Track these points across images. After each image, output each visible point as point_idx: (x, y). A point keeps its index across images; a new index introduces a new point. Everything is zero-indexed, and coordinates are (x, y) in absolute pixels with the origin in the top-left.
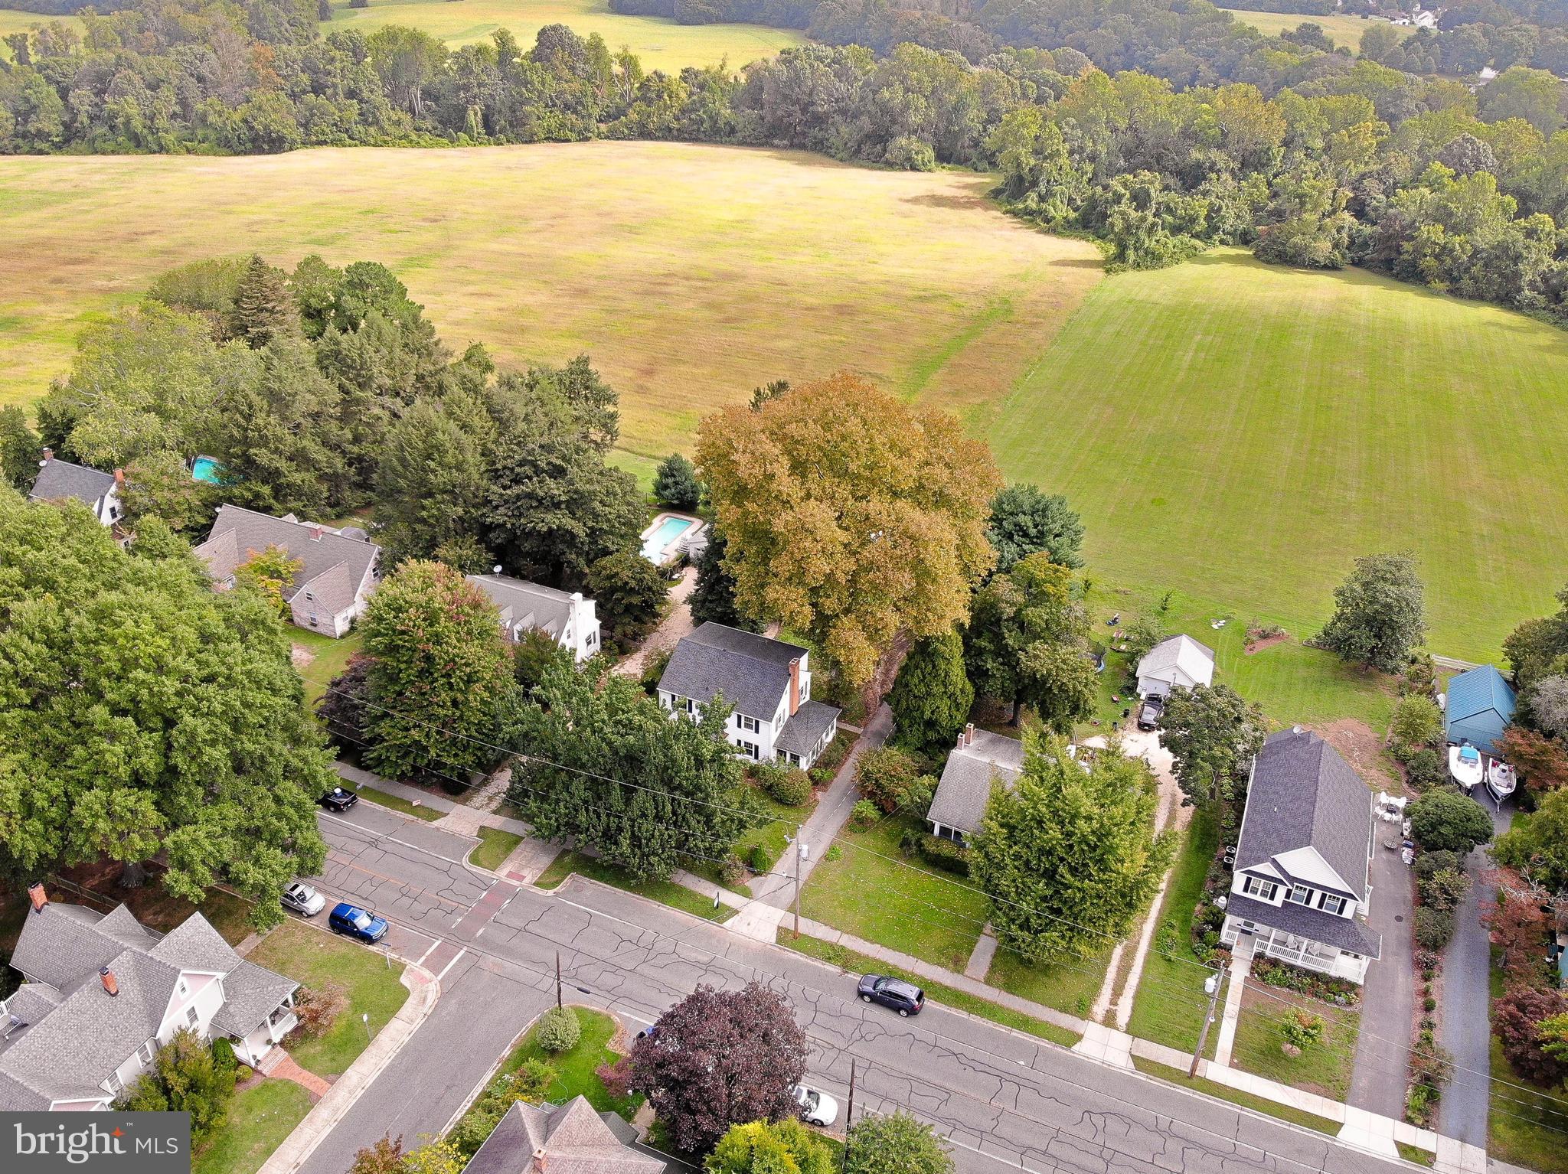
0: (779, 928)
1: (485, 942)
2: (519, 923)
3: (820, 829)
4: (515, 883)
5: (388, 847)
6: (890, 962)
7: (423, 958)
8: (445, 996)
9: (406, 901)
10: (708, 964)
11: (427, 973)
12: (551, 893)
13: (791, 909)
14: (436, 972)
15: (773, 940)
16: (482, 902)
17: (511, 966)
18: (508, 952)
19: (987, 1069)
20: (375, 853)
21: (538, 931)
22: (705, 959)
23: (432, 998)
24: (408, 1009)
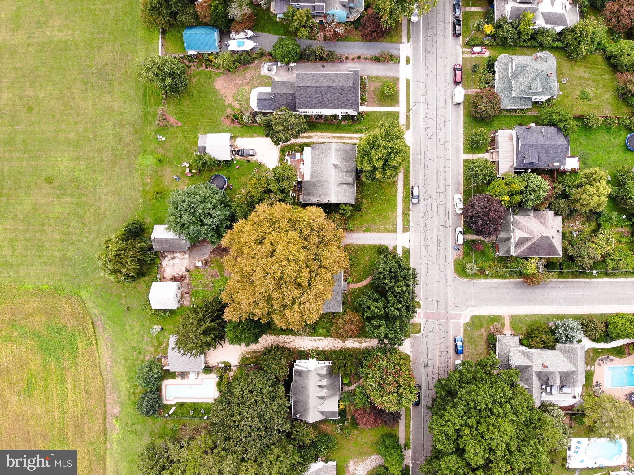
0: (403, 233)
1: (446, 308)
2: (435, 303)
3: (358, 238)
4: (422, 315)
5: (426, 361)
6: (402, 199)
7: (459, 321)
8: (466, 307)
9: (443, 340)
10: (425, 246)
11: (463, 317)
12: (421, 302)
13: (395, 232)
14: (461, 315)
15: (408, 233)
16: (433, 318)
17: (450, 296)
18: (446, 300)
19: (426, 165)
20: (430, 362)
21: (436, 296)
22: (424, 247)
23: (469, 310)
24: (475, 313)
